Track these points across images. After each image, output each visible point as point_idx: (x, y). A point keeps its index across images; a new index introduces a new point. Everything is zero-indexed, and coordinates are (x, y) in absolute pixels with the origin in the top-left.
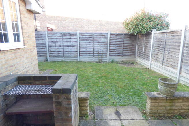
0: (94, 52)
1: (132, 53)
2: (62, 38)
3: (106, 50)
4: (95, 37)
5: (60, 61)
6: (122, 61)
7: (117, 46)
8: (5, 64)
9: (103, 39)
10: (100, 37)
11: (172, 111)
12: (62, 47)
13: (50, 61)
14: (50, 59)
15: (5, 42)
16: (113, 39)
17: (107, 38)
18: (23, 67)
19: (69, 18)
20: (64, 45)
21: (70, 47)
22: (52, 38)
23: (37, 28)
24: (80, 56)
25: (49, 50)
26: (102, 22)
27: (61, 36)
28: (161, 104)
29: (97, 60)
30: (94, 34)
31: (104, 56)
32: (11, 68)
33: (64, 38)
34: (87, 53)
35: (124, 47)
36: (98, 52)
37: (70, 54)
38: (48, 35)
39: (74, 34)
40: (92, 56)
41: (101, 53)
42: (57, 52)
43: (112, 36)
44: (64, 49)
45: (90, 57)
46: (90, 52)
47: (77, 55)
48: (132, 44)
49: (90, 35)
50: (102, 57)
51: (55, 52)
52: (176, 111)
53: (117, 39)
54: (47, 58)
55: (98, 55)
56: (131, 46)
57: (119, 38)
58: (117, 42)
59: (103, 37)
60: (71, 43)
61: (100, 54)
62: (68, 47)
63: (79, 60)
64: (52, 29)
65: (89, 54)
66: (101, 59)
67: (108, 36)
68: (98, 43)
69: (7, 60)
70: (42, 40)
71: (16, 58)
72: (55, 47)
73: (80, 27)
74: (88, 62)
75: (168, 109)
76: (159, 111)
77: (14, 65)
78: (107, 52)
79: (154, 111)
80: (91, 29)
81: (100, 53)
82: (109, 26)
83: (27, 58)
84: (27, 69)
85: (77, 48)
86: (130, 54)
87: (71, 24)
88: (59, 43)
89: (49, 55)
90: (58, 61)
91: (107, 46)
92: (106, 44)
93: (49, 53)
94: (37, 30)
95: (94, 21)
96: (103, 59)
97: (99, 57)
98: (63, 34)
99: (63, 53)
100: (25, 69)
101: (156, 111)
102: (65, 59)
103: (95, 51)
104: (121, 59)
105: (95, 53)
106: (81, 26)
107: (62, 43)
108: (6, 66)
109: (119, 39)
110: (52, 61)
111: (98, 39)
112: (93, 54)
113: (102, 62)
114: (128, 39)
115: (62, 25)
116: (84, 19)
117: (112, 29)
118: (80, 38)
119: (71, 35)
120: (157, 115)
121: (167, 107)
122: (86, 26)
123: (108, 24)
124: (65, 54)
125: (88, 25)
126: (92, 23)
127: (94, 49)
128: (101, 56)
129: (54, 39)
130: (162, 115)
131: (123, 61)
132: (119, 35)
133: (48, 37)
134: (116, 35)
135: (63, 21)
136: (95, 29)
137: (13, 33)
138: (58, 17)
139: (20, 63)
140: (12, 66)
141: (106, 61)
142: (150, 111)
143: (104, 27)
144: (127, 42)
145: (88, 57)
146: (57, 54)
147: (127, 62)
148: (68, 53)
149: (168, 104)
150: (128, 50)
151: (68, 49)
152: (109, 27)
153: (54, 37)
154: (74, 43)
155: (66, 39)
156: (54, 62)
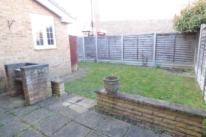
0: (137, 55)
1: (188, 57)
2: (108, 41)
3: (152, 53)
4: (139, 39)
5: (106, 62)
6: (172, 67)
7: (166, 48)
8: (39, 58)
9: (147, 40)
10: (144, 39)
11: (116, 111)
12: (108, 50)
13: (99, 62)
14: (99, 60)
15: (41, 45)
16: (161, 40)
17: (153, 40)
18: (55, 62)
19: (119, 22)
20: (110, 47)
21: (115, 50)
22: (101, 41)
23: (94, 33)
24: (124, 59)
25: (98, 52)
26: (153, 21)
27: (107, 39)
28: (104, 100)
29: (140, 63)
30: (138, 36)
31: (150, 60)
32: (44, 61)
33: (110, 41)
34: (131, 55)
35: (175, 49)
36: (142, 55)
37: (115, 57)
38: (97, 39)
39: (119, 37)
40: (136, 60)
41: (146, 56)
42: (104, 54)
43: (159, 37)
44: (110, 51)
45: (134, 61)
46: (134, 55)
47: (121, 58)
48: (189, 46)
49: (134, 37)
50: (147, 61)
51: (102, 54)
52: (119, 112)
53: (166, 40)
54: (96, 59)
55: (142, 58)
56: (186, 48)
57: (168, 38)
58: (166, 44)
59: (148, 38)
60: (116, 46)
61: (144, 58)
62: (113, 50)
63: (122, 63)
64: (104, 33)
65: (132, 57)
66: (145, 63)
67: (154, 37)
68: (142, 46)
69: (41, 56)
70: (93, 43)
71: (49, 55)
72: (102, 50)
73: (129, 29)
74: (131, 65)
75: (111, 107)
76: (104, 107)
77: (47, 60)
78: (153, 55)
79: (100, 106)
80: (141, 30)
81: (144, 56)
82: (162, 24)
83: (59, 56)
84: (58, 64)
85: (121, 51)
86: (185, 58)
87: (120, 27)
88: (106, 46)
89: (98, 57)
90: (104, 63)
91: (153, 49)
92: (152, 46)
93: (98, 55)
94: (94, 35)
95: (144, 21)
96: (147, 63)
97: (143, 61)
98: (110, 38)
99: (109, 56)
100: (56, 63)
101: (102, 106)
102: (110, 61)
103: (139, 54)
104: (171, 65)
105: (139, 56)
106: (131, 28)
107: (108, 46)
108: (40, 59)
109: (168, 40)
110: (100, 62)
111: (142, 41)
112: (136, 58)
113: (146, 66)
114: (181, 39)
115: (112, 29)
116: (133, 21)
117: (166, 28)
118: (124, 41)
119: (116, 38)
120: (103, 110)
121: (111, 104)
122: (135, 28)
123: (160, 23)
124: (110, 56)
125: (138, 27)
126: (141, 24)
127: (137, 52)
128: (145, 60)
129: (102, 43)
130: (107, 111)
131: (174, 67)
132: (168, 35)
133: (98, 41)
134: (165, 35)
135: (113, 25)
136: (145, 30)
137: (47, 39)
138: (110, 22)
139: (52, 59)
140: (44, 60)
141: (152, 65)
142: (98, 104)
143: (155, 27)
144: (181, 43)
145: (132, 61)
146: (104, 56)
147: (179, 69)
148: (113, 55)
149: (111, 101)
150: (182, 53)
151: (113, 52)
152: (162, 26)
153: (102, 41)
154: (118, 46)
155: (111, 42)
156: (101, 63)
